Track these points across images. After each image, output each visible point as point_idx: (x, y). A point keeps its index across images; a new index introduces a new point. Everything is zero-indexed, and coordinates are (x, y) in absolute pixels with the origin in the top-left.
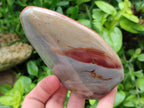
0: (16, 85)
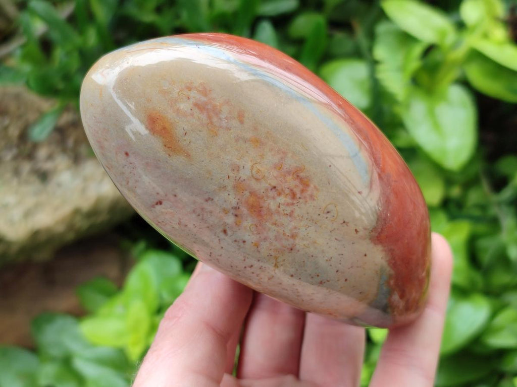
0: (134, 280)
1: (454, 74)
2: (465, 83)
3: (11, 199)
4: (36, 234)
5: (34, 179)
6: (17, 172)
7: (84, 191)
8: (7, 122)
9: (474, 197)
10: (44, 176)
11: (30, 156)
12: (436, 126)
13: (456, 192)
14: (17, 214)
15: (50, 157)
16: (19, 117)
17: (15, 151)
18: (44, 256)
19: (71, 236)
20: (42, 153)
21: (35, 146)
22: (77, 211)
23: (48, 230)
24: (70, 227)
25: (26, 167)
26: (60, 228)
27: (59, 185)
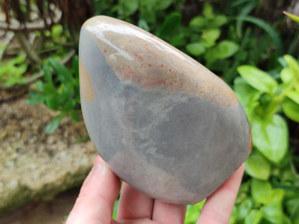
1: (277, 109)
2: (282, 114)
3: (33, 166)
4: (46, 186)
5: (46, 155)
6: (36, 151)
7: (73, 162)
8: (31, 121)
9: (286, 176)
10: (51, 153)
11: (44, 141)
12: (266, 137)
13: (276, 172)
14: (36, 174)
15: (55, 143)
16: (38, 118)
17: (35, 138)
18: (49, 198)
19: (64, 188)
20: (51, 140)
21: (47, 136)
22: (68, 174)
23: (52, 184)
24: (65, 182)
25: (42, 148)
26: (59, 183)
27: (59, 159)
